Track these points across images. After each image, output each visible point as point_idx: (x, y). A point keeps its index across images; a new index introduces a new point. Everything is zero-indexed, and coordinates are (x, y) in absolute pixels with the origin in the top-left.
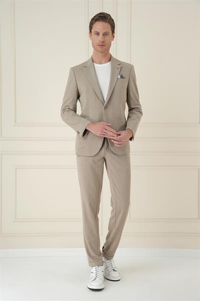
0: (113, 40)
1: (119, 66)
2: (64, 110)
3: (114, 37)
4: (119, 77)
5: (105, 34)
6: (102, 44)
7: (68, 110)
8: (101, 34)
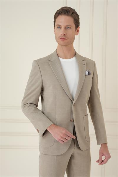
0: (77, 34)
1: (84, 62)
2: (25, 105)
3: (78, 31)
4: (87, 73)
5: (67, 28)
6: (63, 37)
7: (29, 104)
8: (63, 28)
